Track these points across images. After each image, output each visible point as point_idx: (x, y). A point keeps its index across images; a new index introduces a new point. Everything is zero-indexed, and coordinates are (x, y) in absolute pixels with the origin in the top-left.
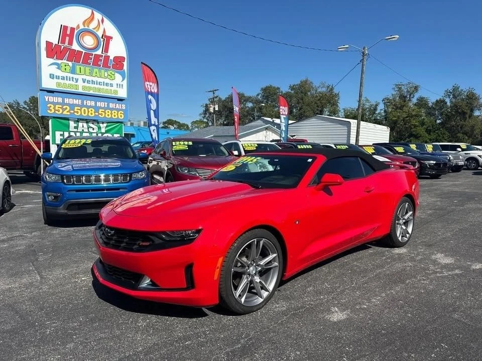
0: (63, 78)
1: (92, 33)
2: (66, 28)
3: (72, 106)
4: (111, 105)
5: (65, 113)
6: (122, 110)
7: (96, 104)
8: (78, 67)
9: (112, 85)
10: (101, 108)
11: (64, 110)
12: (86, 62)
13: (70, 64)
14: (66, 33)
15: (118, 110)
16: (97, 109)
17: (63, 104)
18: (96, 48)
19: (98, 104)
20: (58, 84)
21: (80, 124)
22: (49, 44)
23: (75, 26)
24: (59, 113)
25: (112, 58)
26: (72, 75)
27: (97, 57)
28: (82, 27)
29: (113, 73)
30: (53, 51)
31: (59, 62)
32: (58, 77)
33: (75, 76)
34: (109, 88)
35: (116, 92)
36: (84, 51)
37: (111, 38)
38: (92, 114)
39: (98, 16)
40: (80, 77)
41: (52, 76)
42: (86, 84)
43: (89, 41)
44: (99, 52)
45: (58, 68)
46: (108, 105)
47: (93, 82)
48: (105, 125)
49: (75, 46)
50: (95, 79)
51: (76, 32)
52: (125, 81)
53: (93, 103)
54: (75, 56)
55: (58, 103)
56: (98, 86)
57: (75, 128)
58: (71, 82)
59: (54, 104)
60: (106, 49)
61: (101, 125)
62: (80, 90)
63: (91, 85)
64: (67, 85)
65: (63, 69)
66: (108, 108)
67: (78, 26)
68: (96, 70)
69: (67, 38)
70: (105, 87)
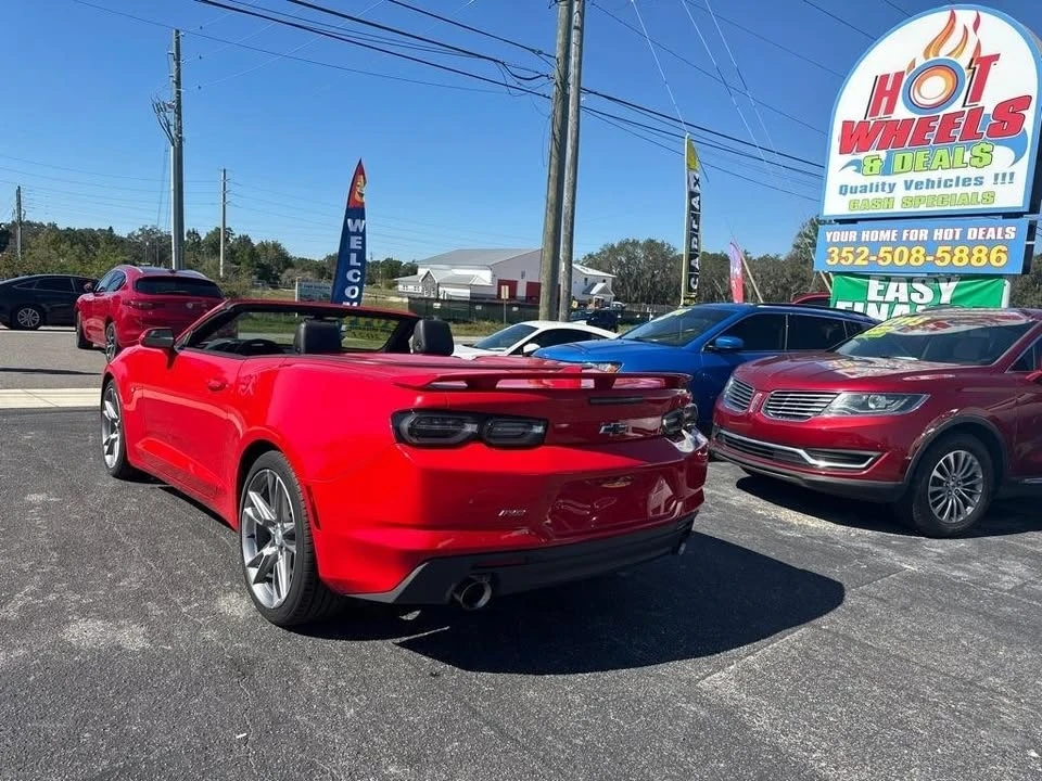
0: (864, 189)
1: (947, 67)
2: (885, 78)
3: (874, 247)
4: (972, 233)
5: (859, 262)
6: (1004, 242)
7: (931, 235)
8: (898, 158)
9: (979, 181)
10: (943, 242)
11: (857, 256)
12: (919, 141)
13: (883, 154)
14: (885, 90)
15: (990, 244)
16: (931, 246)
17: (859, 243)
18: (949, 99)
19: (938, 235)
20: (853, 204)
21: (893, 286)
22: (847, 125)
23: (903, 67)
24: (846, 264)
25: (989, 110)
26: (880, 179)
27: (950, 120)
28: (920, 62)
29: (988, 148)
30: (856, 137)
31: (861, 156)
32: (854, 190)
33: (889, 179)
34: (970, 189)
35: (991, 196)
36: (917, 117)
37: (996, 57)
38: (918, 258)
39: (965, 16)
40: (899, 180)
41: (843, 190)
42: (913, 192)
43: (934, 88)
44: (956, 107)
45: (858, 171)
46: (964, 234)
47: (930, 184)
48: (953, 285)
49: (901, 112)
50: (934, 176)
51: (906, 78)
52: (1025, 160)
53: (924, 235)
54: (895, 135)
55: (848, 244)
56: (943, 191)
57: (879, 293)
58: (881, 195)
59: (841, 245)
60: (977, 93)
61: (943, 286)
62: (897, 209)
63: (924, 192)
64: (868, 204)
65: (866, 170)
66: (964, 240)
67: (913, 64)
68: (942, 153)
69: (885, 100)
70: (961, 190)
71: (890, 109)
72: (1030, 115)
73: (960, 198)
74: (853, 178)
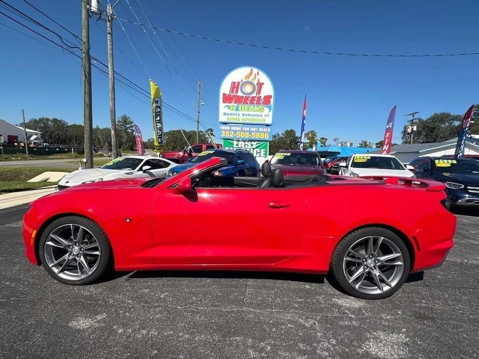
0: (231, 115)
1: (251, 83)
2: (235, 83)
3: (235, 132)
4: (261, 130)
5: (231, 136)
6: (267, 132)
7: (250, 129)
8: (240, 107)
9: (261, 116)
10: (253, 131)
11: (230, 134)
12: (245, 103)
13: (236, 105)
14: (235, 86)
15: (265, 132)
16: (250, 132)
17: (230, 130)
18: (252, 93)
19: (252, 129)
20: (228, 118)
21: (240, 143)
22: (224, 94)
23: (240, 81)
24: (227, 137)
25: (262, 97)
26: (235, 112)
27: (253, 98)
28: (244, 80)
29: (263, 107)
30: (227, 99)
31: (229, 105)
32: (228, 114)
33: (238, 112)
34: (260, 118)
35: (264, 120)
36: (244, 96)
37: (263, 84)
38: (247, 136)
39: (255, 71)
40: (241, 113)
41: (225, 114)
42: (245, 117)
43: (248, 89)
44: (254, 95)
45: (229, 109)
46: (258, 129)
47: (249, 115)
48: (256, 143)
49: (240, 94)
50: (250, 113)
51: (241, 84)
52: (272, 111)
53: (248, 129)
54: (239, 100)
55: (227, 130)
56: (252, 117)
57: (237, 145)
58: (236, 116)
59: (225, 130)
60: (259, 92)
61: (253, 143)
62: (241, 121)
63: (248, 117)
64: (232, 119)
65: (231, 109)
66: (258, 131)
67: (242, 81)
68: (252, 107)
69: (235, 90)
70: (257, 118)
71: (237, 92)
72: (272, 100)
73: (257, 120)
74: (227, 111)
